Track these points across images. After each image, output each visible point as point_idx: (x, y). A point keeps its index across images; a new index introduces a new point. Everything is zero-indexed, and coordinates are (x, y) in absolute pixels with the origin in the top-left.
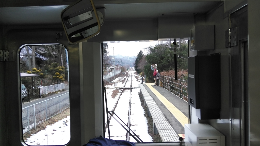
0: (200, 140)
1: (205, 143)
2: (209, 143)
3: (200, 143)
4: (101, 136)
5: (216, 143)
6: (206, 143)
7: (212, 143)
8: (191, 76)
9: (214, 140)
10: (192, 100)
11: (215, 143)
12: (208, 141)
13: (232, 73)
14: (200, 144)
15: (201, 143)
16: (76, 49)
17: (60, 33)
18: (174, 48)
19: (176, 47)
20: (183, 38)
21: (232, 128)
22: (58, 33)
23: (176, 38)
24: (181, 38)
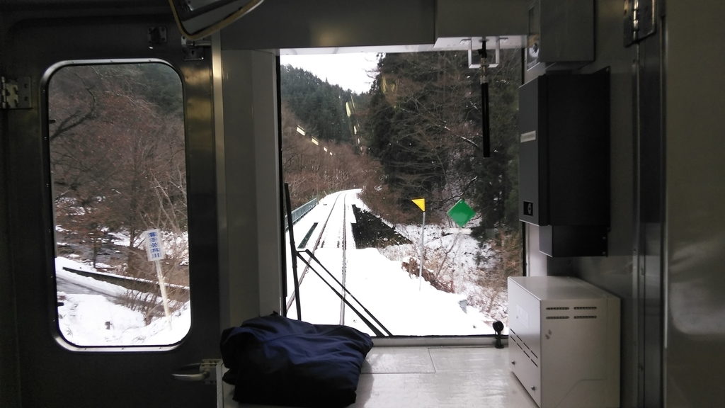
0: (548, 309)
1: (563, 318)
2: (575, 317)
3: (549, 318)
4: (276, 314)
5: (595, 317)
6: (567, 317)
7: (584, 317)
8: (529, 137)
9: (590, 308)
10: (529, 206)
11: (592, 317)
12: (571, 313)
13: (640, 116)
14: (551, 320)
15: (552, 318)
16: (204, 74)
17: (160, 28)
18: (482, 66)
19: (487, 64)
20: (505, 39)
21: (640, 271)
22: (153, 28)
23: (487, 38)
24: (501, 37)
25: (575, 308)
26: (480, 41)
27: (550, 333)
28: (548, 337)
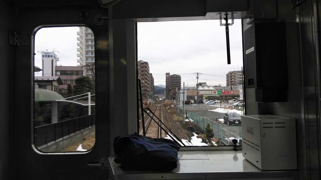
0: (264, 123)
1: (271, 127)
2: (276, 127)
5: (285, 127)
7: (280, 127)
8: (250, 50)
9: (282, 123)
10: (251, 81)
11: (283, 127)
12: (274, 125)
15: (265, 127)
17: (85, 11)
18: (226, 25)
20: (236, 13)
22: (82, 11)
23: (228, 13)
24: (234, 12)
25: (275, 123)
26: (225, 15)
27: (265, 134)
28: (264, 137)
